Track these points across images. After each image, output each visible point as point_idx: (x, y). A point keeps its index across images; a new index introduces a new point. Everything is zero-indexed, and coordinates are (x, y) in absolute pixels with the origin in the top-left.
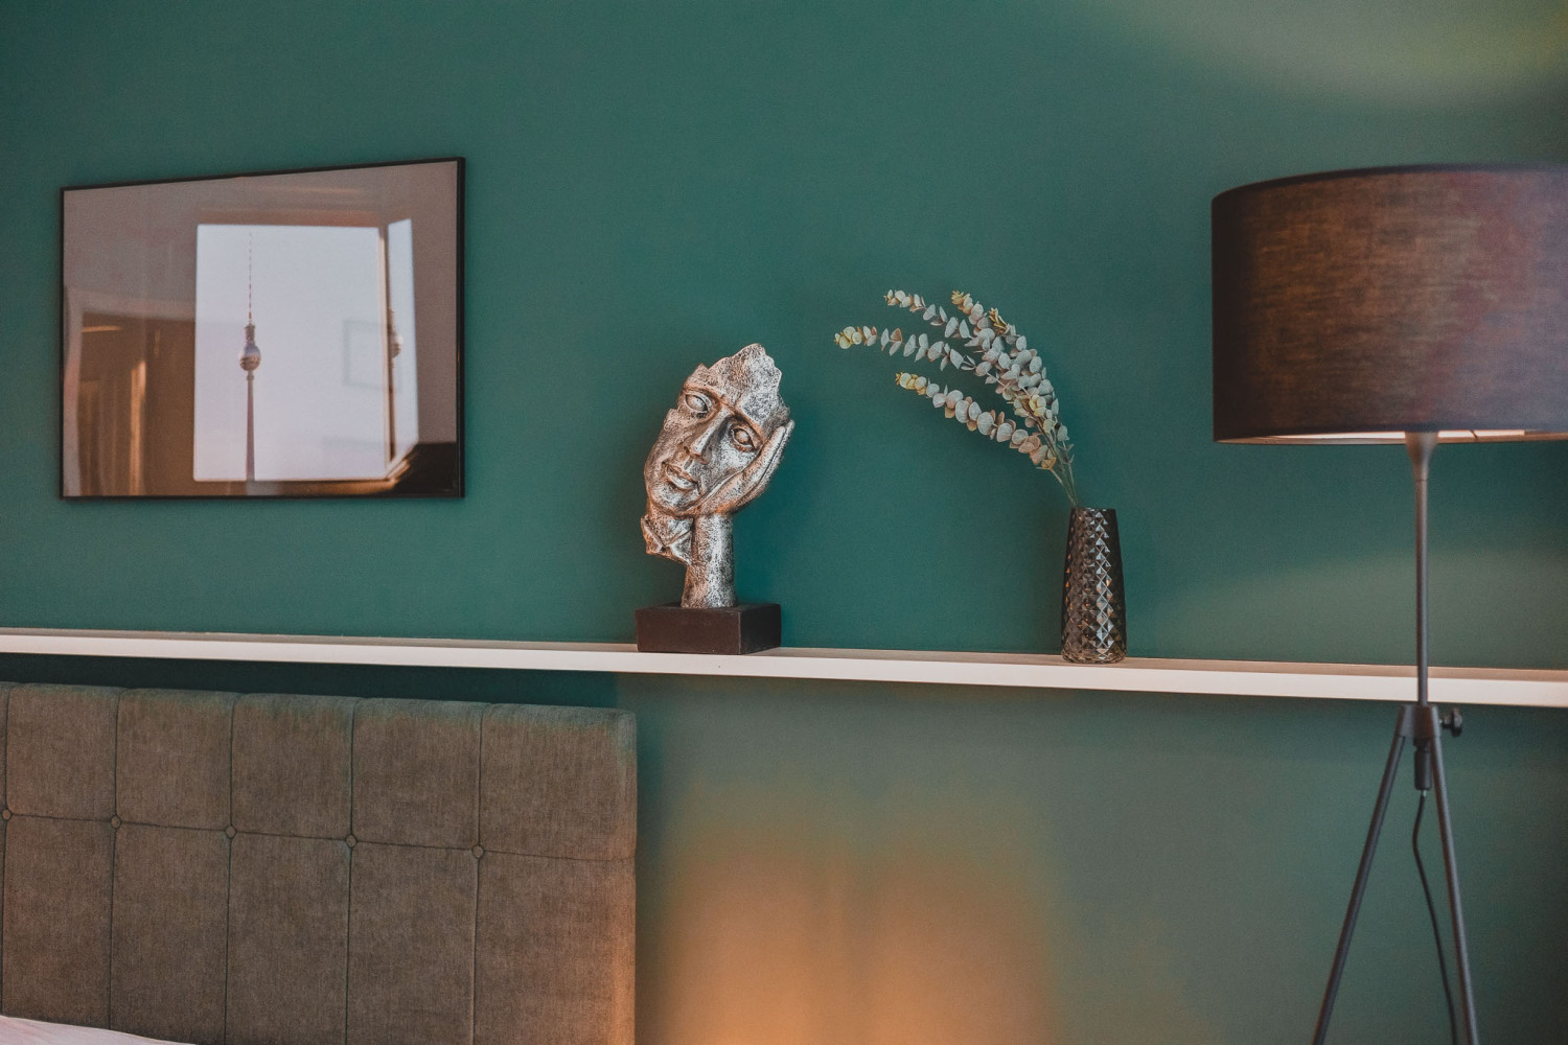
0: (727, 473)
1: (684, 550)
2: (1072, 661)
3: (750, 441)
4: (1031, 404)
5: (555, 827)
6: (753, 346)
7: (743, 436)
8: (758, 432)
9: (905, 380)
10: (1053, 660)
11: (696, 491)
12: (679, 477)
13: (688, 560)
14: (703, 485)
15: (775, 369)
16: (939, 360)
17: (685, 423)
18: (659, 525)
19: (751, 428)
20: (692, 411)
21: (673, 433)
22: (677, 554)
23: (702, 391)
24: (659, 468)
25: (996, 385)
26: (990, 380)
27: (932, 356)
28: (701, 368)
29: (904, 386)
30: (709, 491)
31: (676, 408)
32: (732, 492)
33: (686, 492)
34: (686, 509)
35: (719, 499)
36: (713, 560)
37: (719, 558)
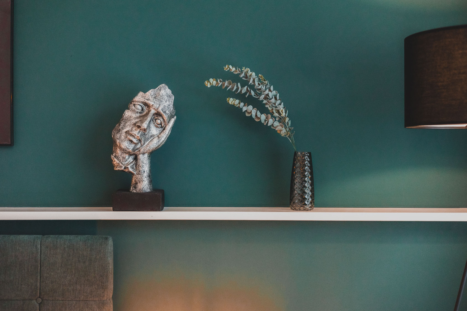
0: (151, 136)
1: (133, 168)
2: (293, 210)
3: (161, 124)
4: (280, 111)
5: (78, 287)
6: (163, 85)
7: (159, 122)
8: (165, 120)
9: (231, 101)
10: (287, 209)
11: (140, 144)
12: (134, 138)
13: (135, 173)
14: (143, 141)
15: (172, 95)
16: (246, 93)
17: (134, 115)
18: (121, 158)
19: (163, 118)
20: (137, 111)
21: (129, 119)
22: (131, 170)
23: (142, 102)
24: (123, 135)
25: (266, 104)
26: (265, 102)
27: (243, 92)
28: (141, 94)
29: (230, 103)
30: (144, 144)
31: (129, 109)
32: (154, 144)
33: (136, 144)
34: (135, 151)
35: (148, 147)
36: (146, 172)
37: (148, 171)
